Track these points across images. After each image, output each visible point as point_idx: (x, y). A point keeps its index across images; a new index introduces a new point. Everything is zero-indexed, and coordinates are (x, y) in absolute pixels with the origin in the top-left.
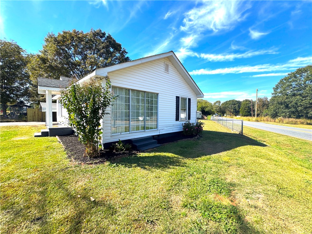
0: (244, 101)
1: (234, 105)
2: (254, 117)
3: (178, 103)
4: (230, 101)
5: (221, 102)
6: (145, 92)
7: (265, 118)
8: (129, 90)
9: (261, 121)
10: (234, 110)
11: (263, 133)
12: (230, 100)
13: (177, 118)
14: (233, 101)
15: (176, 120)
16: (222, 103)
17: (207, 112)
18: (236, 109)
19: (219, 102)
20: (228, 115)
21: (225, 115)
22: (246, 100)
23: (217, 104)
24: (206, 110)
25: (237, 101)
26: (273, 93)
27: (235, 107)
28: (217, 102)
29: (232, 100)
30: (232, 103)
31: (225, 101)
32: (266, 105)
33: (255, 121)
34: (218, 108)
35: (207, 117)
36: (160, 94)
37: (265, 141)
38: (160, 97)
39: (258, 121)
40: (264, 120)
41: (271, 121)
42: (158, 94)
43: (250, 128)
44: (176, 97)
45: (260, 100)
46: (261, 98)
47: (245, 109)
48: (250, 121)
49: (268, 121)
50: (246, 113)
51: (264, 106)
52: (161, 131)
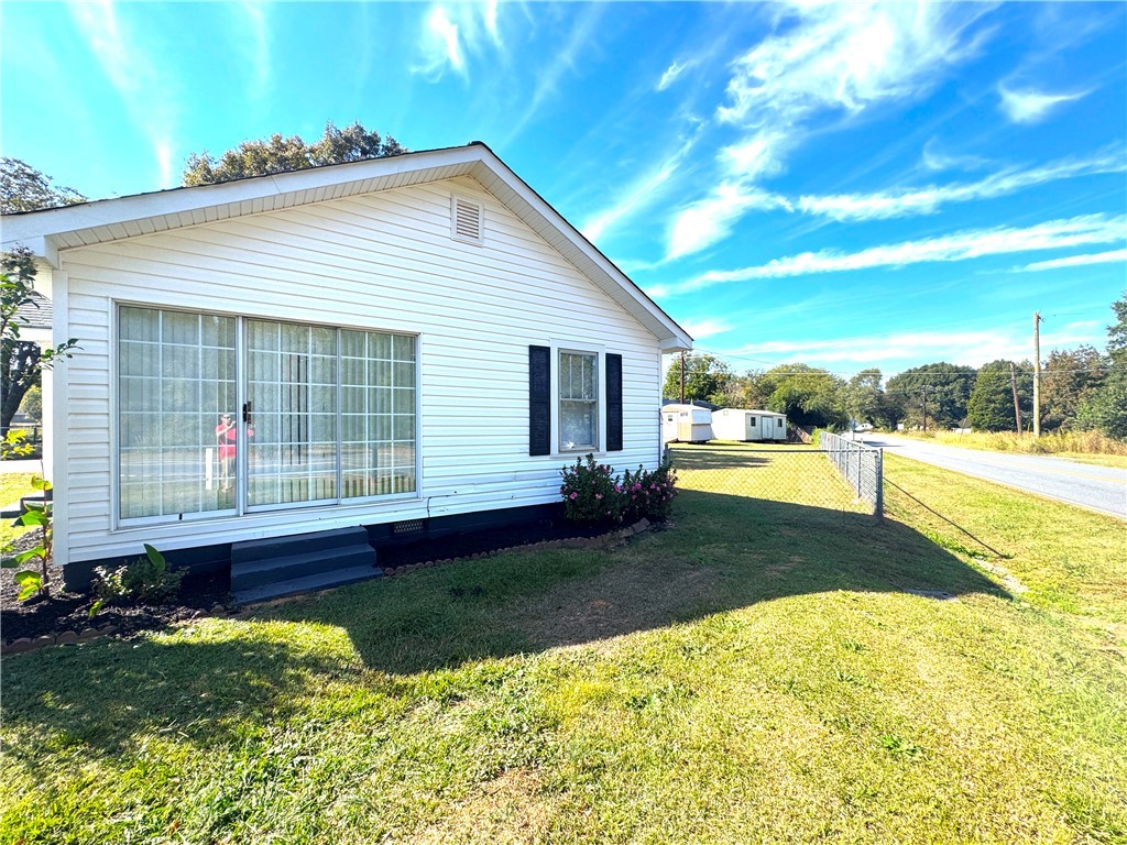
0: (986, 368)
1: (943, 385)
2: (1026, 434)
3: (544, 377)
4: (925, 369)
5: (883, 372)
6: (335, 328)
7: (1084, 439)
8: (231, 318)
9: (1063, 449)
10: (942, 406)
11: (1019, 511)
12: (926, 366)
13: (539, 445)
14: (939, 368)
15: (532, 453)
16: (892, 380)
17: (811, 413)
18: (953, 402)
19: (876, 375)
20: (916, 427)
21: (900, 427)
22: (1000, 365)
23: (867, 384)
24: (808, 406)
25: (957, 369)
26: (1114, 325)
27: (946, 395)
28: (866, 374)
29: (935, 365)
30: (935, 377)
31: (903, 370)
32: (1089, 382)
33: (1031, 452)
34: (871, 398)
35: (810, 434)
36: (423, 339)
37: (1007, 557)
38: (423, 348)
39: (1043, 450)
40: (1074, 448)
41: (1113, 452)
42: (417, 335)
43: (971, 483)
44: (533, 349)
45: (1057, 361)
46: (1064, 353)
47: (989, 401)
48: (1004, 449)
49: (1097, 450)
50: (997, 418)
51: (1080, 385)
52: (433, 502)
